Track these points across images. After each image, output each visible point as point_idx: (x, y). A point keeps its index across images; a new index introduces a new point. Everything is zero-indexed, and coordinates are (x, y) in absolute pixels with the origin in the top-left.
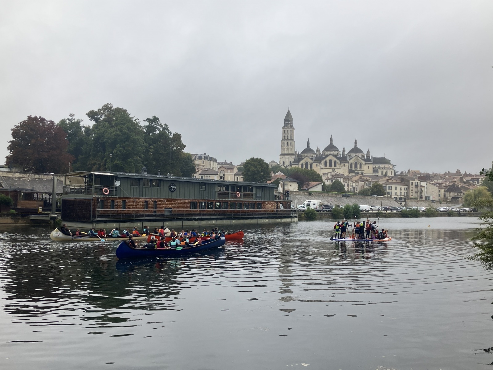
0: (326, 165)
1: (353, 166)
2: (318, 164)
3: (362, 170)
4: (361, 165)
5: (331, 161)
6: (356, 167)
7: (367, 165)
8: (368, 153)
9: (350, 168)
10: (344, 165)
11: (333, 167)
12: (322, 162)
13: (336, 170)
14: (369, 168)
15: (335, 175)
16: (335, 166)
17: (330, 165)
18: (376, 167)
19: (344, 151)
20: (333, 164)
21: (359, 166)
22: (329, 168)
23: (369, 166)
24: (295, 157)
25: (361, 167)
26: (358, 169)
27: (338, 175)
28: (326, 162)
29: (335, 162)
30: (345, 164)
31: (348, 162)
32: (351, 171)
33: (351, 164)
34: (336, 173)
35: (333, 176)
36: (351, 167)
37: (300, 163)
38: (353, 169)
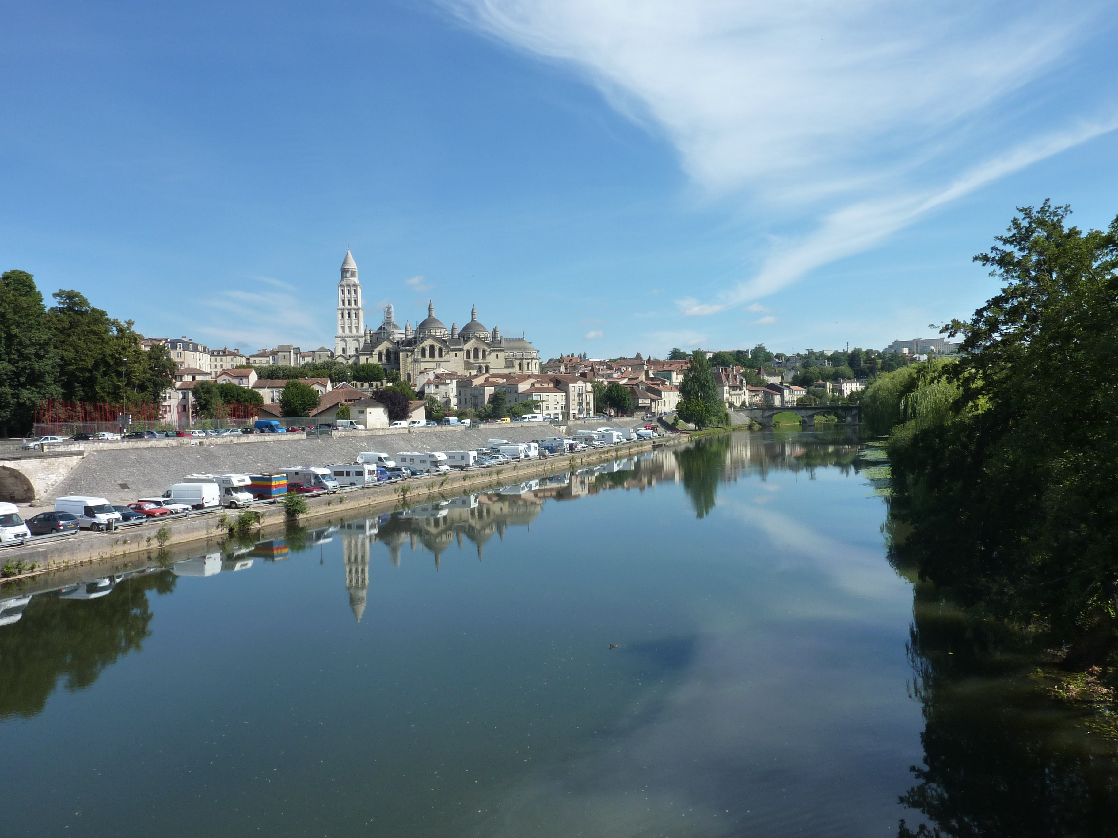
0: (424, 355)
2: (409, 354)
3: (486, 361)
5: (432, 347)
7: (494, 354)
8: (495, 331)
10: (456, 355)
11: (437, 359)
12: (416, 350)
13: (442, 364)
15: (442, 374)
16: (440, 356)
17: (432, 355)
19: (453, 329)
20: (437, 353)
21: (481, 354)
22: (430, 359)
23: (497, 355)
24: (365, 340)
25: (484, 357)
26: (481, 359)
28: (423, 350)
29: (440, 350)
30: (457, 352)
31: (461, 350)
32: (468, 366)
33: (468, 352)
36: (468, 356)
37: (376, 351)
38: (472, 360)
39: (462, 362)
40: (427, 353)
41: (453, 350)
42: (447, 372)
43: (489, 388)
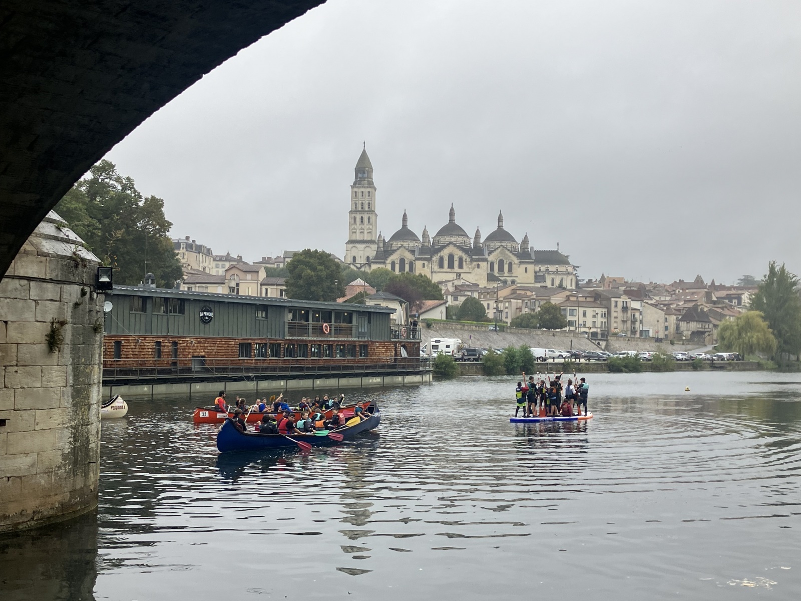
0: (441, 265)
1: (496, 267)
2: (426, 263)
3: (513, 275)
4: (510, 265)
5: (451, 257)
6: (501, 269)
7: (523, 266)
8: (525, 241)
9: (489, 272)
10: (478, 266)
11: (456, 269)
12: (434, 259)
13: (462, 275)
14: (526, 271)
15: (462, 286)
16: (461, 266)
17: (451, 266)
18: (540, 269)
19: (477, 236)
20: (456, 264)
21: (506, 267)
22: (449, 270)
23: (526, 268)
24: (378, 247)
25: (510, 270)
26: (506, 274)
27: (467, 285)
28: (441, 260)
29: (461, 259)
30: (480, 263)
31: (485, 260)
32: (491, 278)
33: (492, 264)
34: (462, 281)
35: (456, 287)
36: (492, 269)
37: (389, 260)
38: (496, 273)
39: (485, 274)
40: (446, 263)
41: (475, 260)
42: (467, 283)
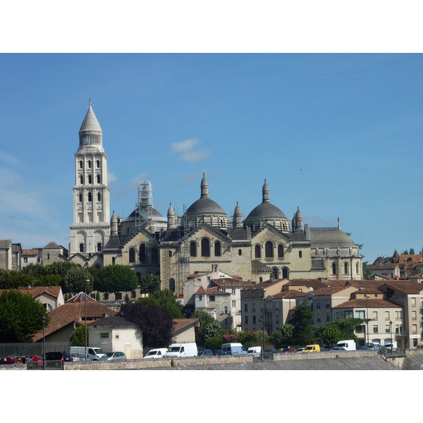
0: (193, 253)
1: (263, 251)
2: (173, 251)
3: (284, 261)
4: (281, 247)
5: (205, 242)
6: (270, 254)
7: (296, 250)
8: (296, 219)
9: (254, 259)
10: (240, 252)
11: (213, 257)
12: (184, 244)
13: (219, 266)
14: (300, 256)
15: (220, 280)
16: (218, 253)
17: (206, 253)
19: (236, 215)
20: (212, 250)
21: (276, 251)
22: (203, 259)
23: (300, 252)
24: (111, 232)
25: (281, 254)
26: (276, 260)
27: (226, 279)
28: (193, 244)
29: (218, 245)
30: (241, 248)
31: (248, 245)
32: (257, 266)
33: (258, 249)
34: (220, 274)
35: (213, 282)
36: (258, 255)
37: (126, 248)
38: (263, 259)
39: (249, 262)
40: (199, 250)
41: (236, 245)
42: (227, 277)
43: (288, 300)
